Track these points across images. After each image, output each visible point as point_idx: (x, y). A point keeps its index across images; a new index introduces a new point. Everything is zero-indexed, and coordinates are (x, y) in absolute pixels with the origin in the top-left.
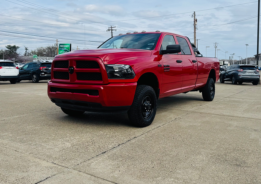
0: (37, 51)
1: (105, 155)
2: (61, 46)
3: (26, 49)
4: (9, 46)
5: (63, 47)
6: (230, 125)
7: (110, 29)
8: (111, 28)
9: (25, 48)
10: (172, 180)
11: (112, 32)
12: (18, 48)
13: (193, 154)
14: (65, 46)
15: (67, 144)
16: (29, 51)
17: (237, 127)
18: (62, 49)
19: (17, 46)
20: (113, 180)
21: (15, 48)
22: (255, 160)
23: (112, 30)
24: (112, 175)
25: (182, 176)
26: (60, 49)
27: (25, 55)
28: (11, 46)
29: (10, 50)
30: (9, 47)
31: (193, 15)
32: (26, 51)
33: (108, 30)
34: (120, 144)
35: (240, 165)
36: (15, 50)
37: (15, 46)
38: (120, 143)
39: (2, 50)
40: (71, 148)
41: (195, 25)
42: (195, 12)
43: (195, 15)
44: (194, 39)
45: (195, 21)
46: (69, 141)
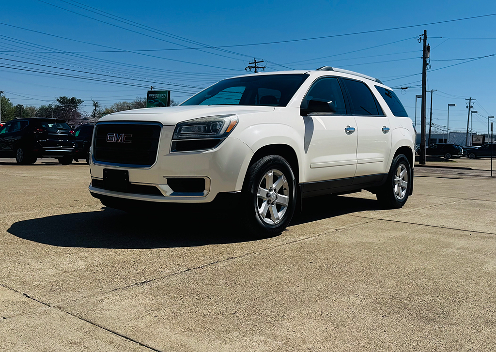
1: (146, 287)
2: (151, 95)
3: (96, 105)
4: (63, 98)
5: (155, 98)
6: (448, 245)
7: (253, 65)
8: (255, 63)
9: (94, 102)
10: (262, 338)
12: (80, 102)
13: (337, 293)
14: (158, 96)
15: (81, 262)
16: (101, 108)
17: (462, 248)
19: (77, 98)
20: (129, 333)
21: (74, 102)
22: (474, 311)
23: (256, 68)
24: (134, 322)
25: (287, 333)
26: (149, 102)
27: (94, 115)
28: (67, 98)
29: (65, 106)
30: (62, 100)
31: (423, 37)
32: (95, 109)
33: (249, 67)
34: (191, 268)
35: (433, 320)
36: (75, 107)
37: (73, 99)
38: (191, 266)
39: (50, 107)
40: (83, 270)
41: (425, 57)
42: (425, 31)
43: (425, 37)
44: (421, 86)
45: (426, 49)
46: (88, 259)
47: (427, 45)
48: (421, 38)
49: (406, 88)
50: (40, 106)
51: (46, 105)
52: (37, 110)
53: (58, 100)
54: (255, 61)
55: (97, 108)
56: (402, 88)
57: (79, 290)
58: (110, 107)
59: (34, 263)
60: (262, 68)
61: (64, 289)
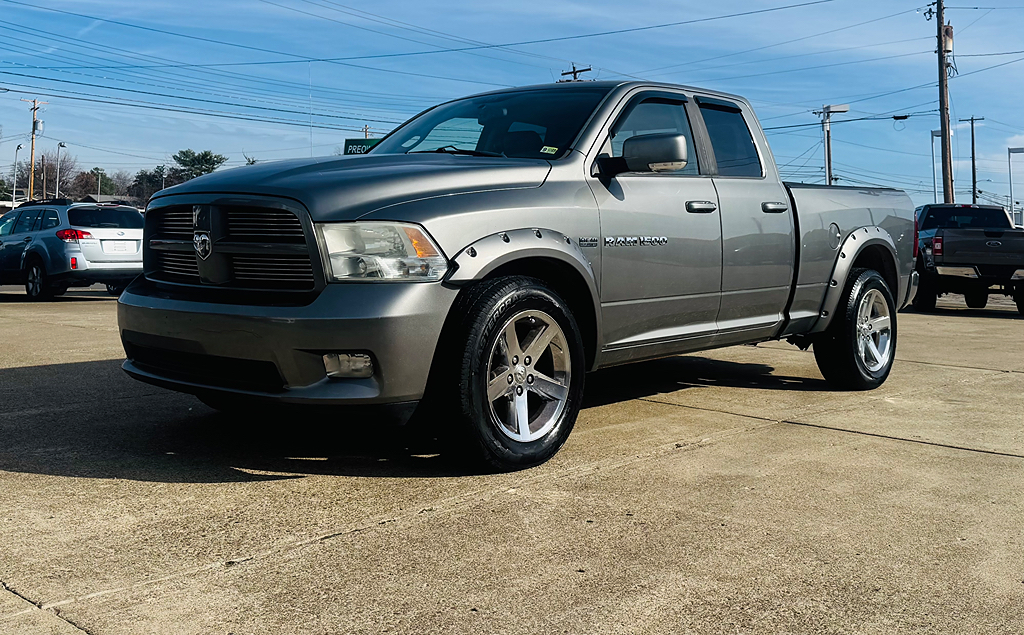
2: (353, 148)
4: (186, 154)
8: (575, 72)
12: (220, 160)
19: (215, 154)
21: (207, 161)
28: (194, 154)
29: (188, 170)
30: (186, 158)
31: (934, 8)
37: (206, 154)
39: (160, 169)
40: (127, 534)
41: (942, 50)
43: (940, 10)
44: (939, 112)
45: (944, 33)
46: (144, 510)
47: (945, 24)
48: (930, 10)
49: (905, 117)
50: (139, 171)
51: (151, 169)
52: (129, 180)
53: (175, 157)
56: (896, 118)
57: (107, 577)
59: (39, 519)
61: (79, 574)
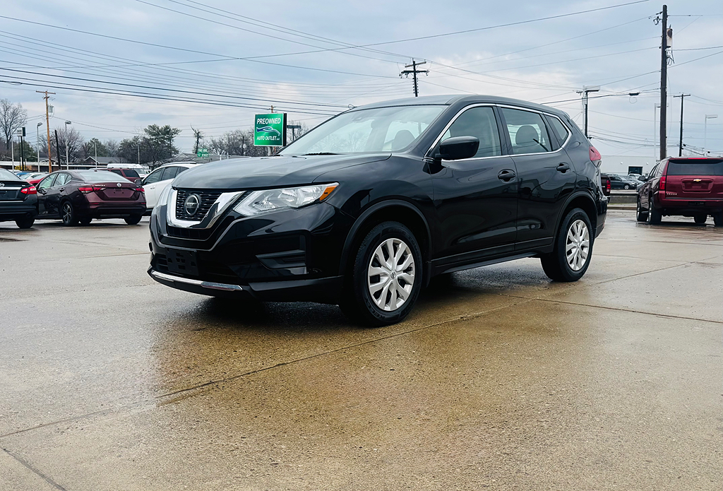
0: (225, 141)
2: (260, 121)
3: (198, 136)
4: (153, 128)
5: (266, 125)
8: (414, 64)
9: (195, 131)
11: (415, 78)
12: (176, 132)
14: (270, 121)
16: (206, 141)
18: (262, 130)
21: (168, 133)
23: (415, 72)
26: (258, 130)
27: (196, 151)
29: (156, 139)
30: (153, 131)
31: (661, 16)
32: (198, 142)
33: (405, 72)
36: (170, 139)
37: (167, 127)
39: (136, 139)
41: (664, 46)
42: (665, 7)
43: (665, 16)
44: (660, 90)
45: (667, 33)
47: (668, 27)
48: (658, 17)
49: (637, 94)
50: (122, 140)
51: (130, 138)
52: (116, 146)
53: (146, 130)
54: (414, 62)
55: (200, 140)
56: (631, 94)
58: (218, 137)
60: (425, 71)
